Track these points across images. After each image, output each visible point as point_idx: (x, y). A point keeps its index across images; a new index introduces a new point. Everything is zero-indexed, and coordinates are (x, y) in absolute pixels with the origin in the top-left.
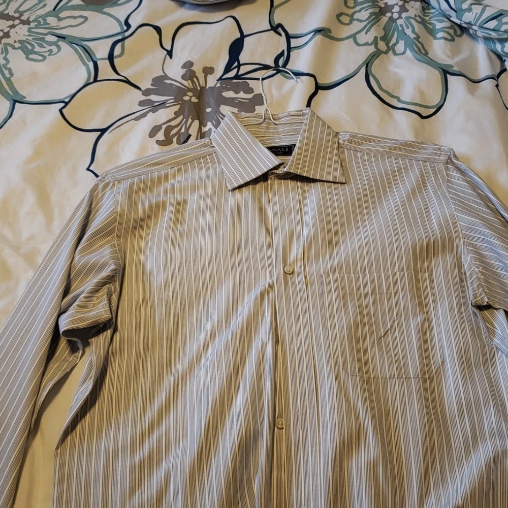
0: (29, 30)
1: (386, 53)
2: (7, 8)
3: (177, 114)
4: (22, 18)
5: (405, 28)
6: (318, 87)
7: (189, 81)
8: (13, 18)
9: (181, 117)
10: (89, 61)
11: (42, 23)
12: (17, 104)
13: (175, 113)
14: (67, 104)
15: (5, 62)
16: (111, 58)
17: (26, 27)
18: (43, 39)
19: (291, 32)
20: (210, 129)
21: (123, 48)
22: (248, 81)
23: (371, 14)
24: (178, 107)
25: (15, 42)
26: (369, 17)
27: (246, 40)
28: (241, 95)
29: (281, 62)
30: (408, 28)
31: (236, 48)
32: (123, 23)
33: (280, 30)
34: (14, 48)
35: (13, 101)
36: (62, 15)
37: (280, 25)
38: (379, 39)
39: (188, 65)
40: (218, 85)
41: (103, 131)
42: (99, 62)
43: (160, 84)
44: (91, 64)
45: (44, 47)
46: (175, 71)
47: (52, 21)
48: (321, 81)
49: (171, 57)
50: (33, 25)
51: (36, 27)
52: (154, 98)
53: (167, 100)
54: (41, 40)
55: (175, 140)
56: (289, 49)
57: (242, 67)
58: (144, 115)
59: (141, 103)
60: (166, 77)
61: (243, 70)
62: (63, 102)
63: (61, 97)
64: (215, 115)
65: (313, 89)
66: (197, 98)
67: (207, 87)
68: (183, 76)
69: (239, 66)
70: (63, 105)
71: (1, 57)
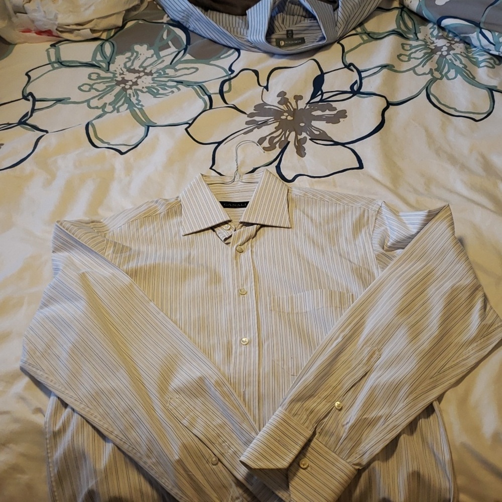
0: (153, 79)
1: (441, 79)
2: (132, 64)
3: (277, 129)
4: (146, 71)
5: (454, 61)
6: (389, 104)
7: (284, 106)
8: (139, 72)
9: (281, 130)
10: (204, 96)
11: (162, 73)
12: (150, 128)
13: (275, 128)
14: (190, 125)
15: (137, 102)
16: (221, 92)
17: (150, 77)
18: (165, 85)
19: (360, 68)
20: (305, 138)
21: (230, 85)
22: (331, 103)
23: (425, 54)
24: (278, 123)
25: (143, 88)
26: (424, 56)
27: (326, 76)
28: (327, 112)
29: (355, 88)
30: (456, 61)
31: (318, 82)
32: (228, 70)
33: (352, 67)
34: (142, 92)
35: (147, 127)
36: (177, 67)
37: (351, 64)
38: (434, 70)
39: (282, 94)
40: (308, 107)
41: (219, 143)
42: (212, 96)
43: (261, 109)
44: (206, 98)
45: (167, 90)
46: (272, 99)
47: (170, 72)
48: (390, 100)
49: (268, 90)
50: (155, 75)
51: (158, 77)
52: (257, 118)
53: (268, 120)
54: (164, 86)
55: (277, 145)
56: (361, 79)
57: (324, 94)
58: (252, 130)
59: (247, 123)
60: (265, 104)
61: (325, 96)
62: (187, 123)
63: (185, 120)
64: (308, 128)
65: (385, 105)
66: (291, 117)
67: (299, 108)
68: (279, 103)
69: (322, 94)
70: (188, 125)
71: (134, 99)
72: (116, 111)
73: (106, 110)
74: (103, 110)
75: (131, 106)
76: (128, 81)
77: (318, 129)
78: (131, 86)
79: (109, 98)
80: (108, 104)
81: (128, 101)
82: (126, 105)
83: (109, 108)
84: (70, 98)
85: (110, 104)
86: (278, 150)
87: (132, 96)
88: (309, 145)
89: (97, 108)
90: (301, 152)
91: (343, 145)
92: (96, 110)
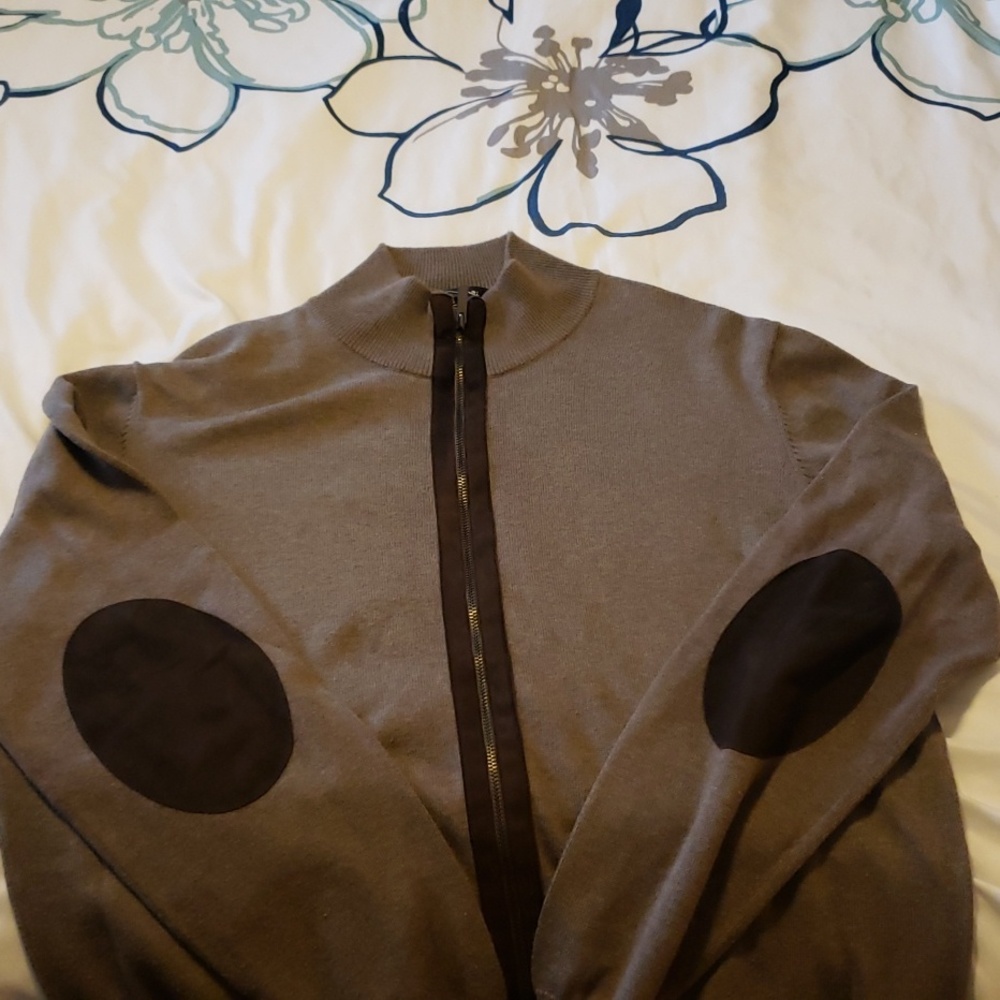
1: (904, 20)
3: (534, 109)
6: (787, 68)
7: (551, 58)
9: (541, 115)
10: (362, 23)
12: (243, 92)
13: (530, 107)
14: (335, 90)
15: (211, 30)
16: (404, 19)
20: (597, 133)
21: (424, 5)
22: (657, 58)
24: (535, 97)
28: (648, 76)
29: (712, 27)
31: (628, 8)
34: (223, 6)
35: (233, 89)
39: (545, 32)
40: (603, 64)
41: (402, 138)
42: (384, 27)
43: (495, 61)
44: (370, 29)
45: (278, 5)
46: (521, 41)
48: (791, 59)
49: (511, 21)
52: (487, 84)
53: (513, 87)
55: (534, 147)
56: (725, 7)
57: (642, 38)
58: (476, 109)
59: (465, 93)
60: (505, 51)
61: (644, 42)
62: (328, 86)
63: (323, 80)
64: (604, 110)
65: (779, 69)
66: (566, 85)
67: (583, 67)
68: (539, 50)
69: (637, 36)
70: (329, 91)
71: (202, 22)
72: (161, 47)
73: (140, 42)
74: (134, 43)
75: (197, 40)
77: (627, 116)
79: (149, 17)
80: (144, 30)
81: (190, 24)
82: (185, 36)
83: (145, 39)
84: (57, 13)
85: (149, 30)
86: (534, 158)
87: (199, 14)
88: (605, 152)
89: (119, 37)
90: (586, 163)
91: (683, 154)
92: (116, 41)
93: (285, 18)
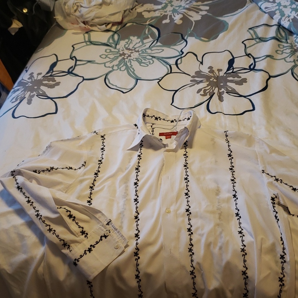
0: (139, 54)
2: (129, 46)
3: (208, 85)
4: (136, 50)
6: (270, 77)
7: (212, 74)
8: (132, 50)
9: (210, 86)
11: (144, 51)
12: (138, 80)
13: (207, 85)
14: (160, 80)
15: (130, 66)
16: (176, 64)
17: (138, 53)
18: (146, 58)
19: (255, 57)
20: (223, 91)
21: (181, 61)
22: (238, 74)
23: (291, 51)
24: (208, 83)
25: (134, 58)
26: (291, 52)
27: (235, 59)
28: (236, 79)
29: (252, 67)
31: (231, 62)
32: (180, 51)
33: (250, 56)
34: (133, 60)
35: (136, 80)
36: (153, 49)
37: (250, 54)
38: (296, 60)
39: (210, 68)
40: (225, 75)
41: (176, 91)
42: (171, 65)
43: (199, 74)
44: (168, 66)
45: (146, 61)
46: (205, 69)
47: (149, 51)
48: (271, 75)
49: (202, 65)
50: (140, 52)
51: (142, 53)
52: (197, 79)
53: (203, 80)
54: (145, 58)
56: (255, 62)
57: (234, 69)
58: (194, 85)
59: (191, 81)
60: (201, 71)
61: (235, 70)
62: (158, 79)
63: (158, 78)
64: (225, 86)
65: (268, 77)
66: (216, 80)
67: (220, 76)
68: (209, 72)
69: (233, 69)
70: (159, 80)
71: (128, 64)
72: (119, 70)
73: (114, 68)
74: (112, 69)
75: (127, 68)
76: (126, 54)
77: (231, 88)
78: (127, 57)
79: (116, 62)
80: (115, 65)
81: (126, 64)
82: (124, 67)
83: (115, 68)
84: (95, 61)
85: (116, 66)
86: (208, 97)
87: (128, 62)
88: (225, 96)
89: (109, 67)
90: (221, 99)
91: (245, 97)
92: (108, 68)
93: (148, 63)
